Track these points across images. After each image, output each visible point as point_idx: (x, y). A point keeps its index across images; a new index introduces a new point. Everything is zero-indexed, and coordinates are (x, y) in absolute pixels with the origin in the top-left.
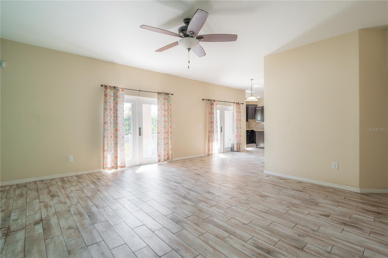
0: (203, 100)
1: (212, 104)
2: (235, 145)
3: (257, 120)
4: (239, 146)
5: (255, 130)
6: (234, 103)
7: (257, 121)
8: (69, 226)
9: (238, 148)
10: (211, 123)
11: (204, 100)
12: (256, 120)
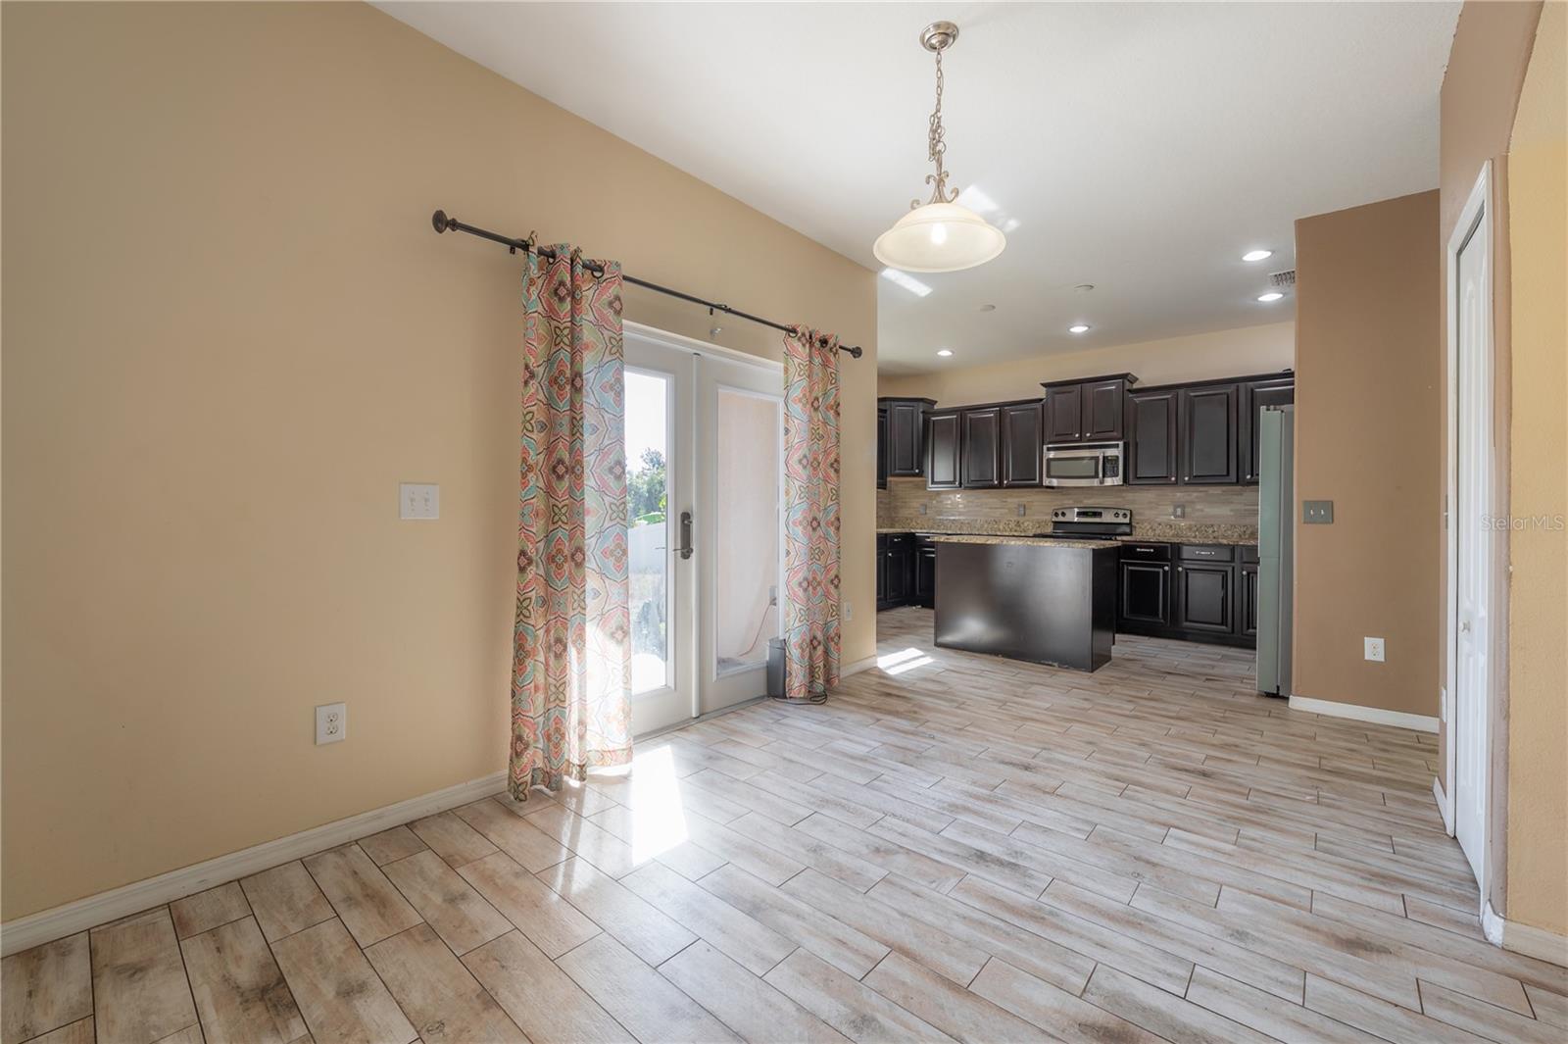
0: (441, 222)
1: (563, 292)
2: (794, 653)
3: (933, 482)
4: (826, 652)
5: (919, 532)
6: (794, 331)
7: (932, 488)
9: (820, 673)
10: (554, 469)
11: (454, 225)
12: (926, 482)
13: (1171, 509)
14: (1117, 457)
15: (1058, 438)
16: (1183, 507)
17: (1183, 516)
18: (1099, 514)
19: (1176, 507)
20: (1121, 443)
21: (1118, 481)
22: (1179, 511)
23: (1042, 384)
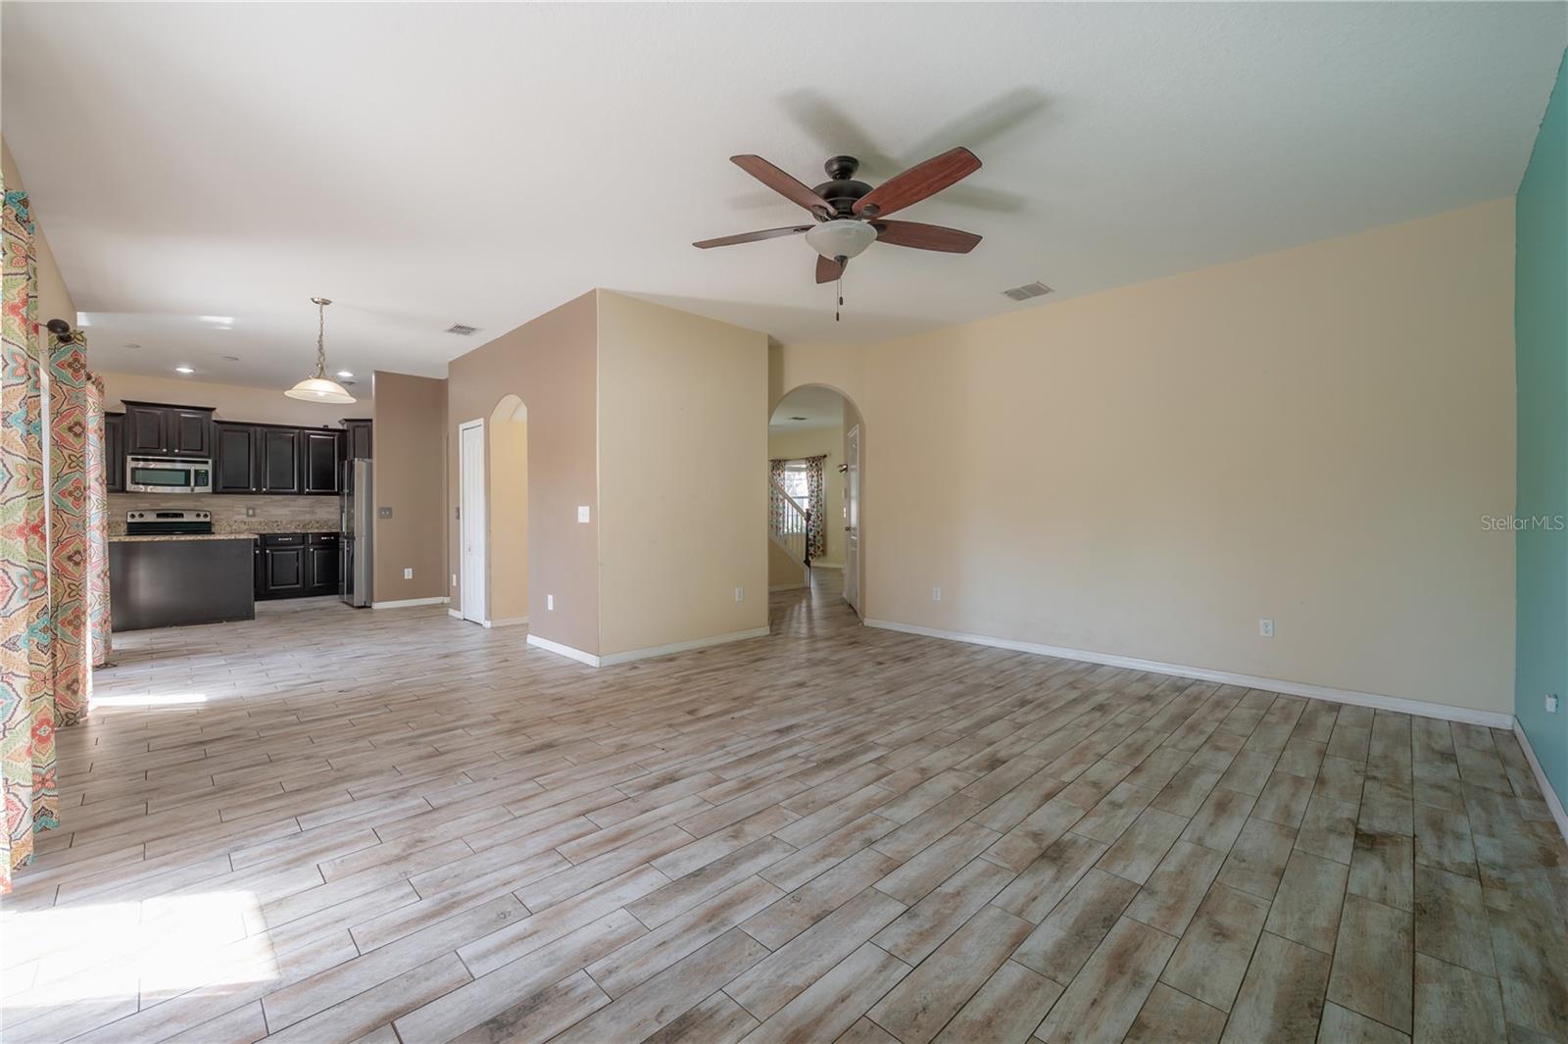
8: (1218, 942)
13: (244, 511)
14: (207, 472)
15: (142, 451)
16: (254, 509)
17: (254, 515)
18: (181, 515)
19: (248, 509)
20: (210, 461)
21: (209, 489)
22: (251, 512)
23: (123, 401)
